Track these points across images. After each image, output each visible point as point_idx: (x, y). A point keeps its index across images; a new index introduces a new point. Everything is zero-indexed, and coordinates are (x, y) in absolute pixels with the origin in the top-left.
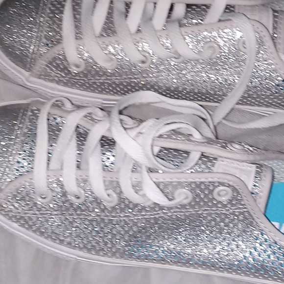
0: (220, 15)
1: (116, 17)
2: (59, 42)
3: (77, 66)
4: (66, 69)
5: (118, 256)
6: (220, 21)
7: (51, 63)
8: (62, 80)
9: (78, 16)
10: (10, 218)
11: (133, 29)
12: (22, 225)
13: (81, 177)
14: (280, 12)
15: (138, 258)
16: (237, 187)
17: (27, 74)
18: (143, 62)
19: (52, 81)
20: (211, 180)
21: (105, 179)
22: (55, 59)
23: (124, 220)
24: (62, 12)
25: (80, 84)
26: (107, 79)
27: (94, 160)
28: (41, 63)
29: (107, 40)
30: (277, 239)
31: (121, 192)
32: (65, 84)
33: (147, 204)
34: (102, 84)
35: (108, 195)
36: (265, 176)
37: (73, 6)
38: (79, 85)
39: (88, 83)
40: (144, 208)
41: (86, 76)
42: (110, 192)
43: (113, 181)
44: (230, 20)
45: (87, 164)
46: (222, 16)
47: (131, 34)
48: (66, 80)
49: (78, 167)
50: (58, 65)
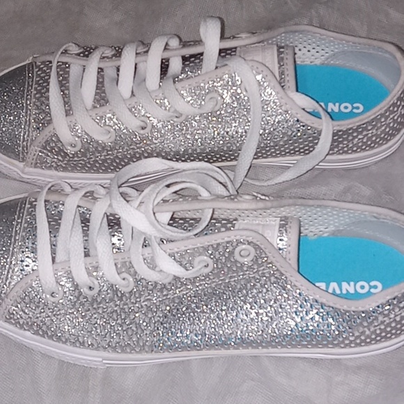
0: (215, 61)
1: (108, 85)
2: (50, 122)
3: (73, 146)
4: (61, 152)
5: (147, 350)
6: (217, 68)
7: (45, 148)
8: (61, 165)
9: (66, 92)
10: (22, 327)
11: (127, 94)
12: (36, 333)
13: (91, 265)
14: (285, 47)
15: (170, 348)
16: (258, 243)
17: (21, 165)
18: (143, 128)
19: (50, 167)
20: (227, 239)
21: (116, 261)
22: (47, 142)
23: (146, 305)
24: (48, 90)
25: (80, 165)
26: (108, 155)
27: (102, 243)
28: (35, 150)
29: (100, 111)
30: (317, 297)
31: (136, 272)
32: (65, 169)
33: (166, 281)
34: (104, 161)
35: (124, 279)
36: (290, 227)
37: (60, 82)
38: (80, 167)
39: (89, 163)
40: (164, 287)
41: (84, 155)
42: (125, 275)
43: (125, 262)
44: (227, 65)
45: (96, 249)
46: (217, 62)
47: (124, 100)
48: (65, 164)
49: (87, 255)
50: (52, 148)
